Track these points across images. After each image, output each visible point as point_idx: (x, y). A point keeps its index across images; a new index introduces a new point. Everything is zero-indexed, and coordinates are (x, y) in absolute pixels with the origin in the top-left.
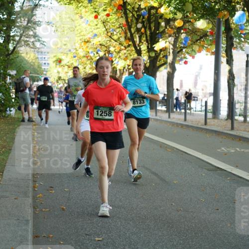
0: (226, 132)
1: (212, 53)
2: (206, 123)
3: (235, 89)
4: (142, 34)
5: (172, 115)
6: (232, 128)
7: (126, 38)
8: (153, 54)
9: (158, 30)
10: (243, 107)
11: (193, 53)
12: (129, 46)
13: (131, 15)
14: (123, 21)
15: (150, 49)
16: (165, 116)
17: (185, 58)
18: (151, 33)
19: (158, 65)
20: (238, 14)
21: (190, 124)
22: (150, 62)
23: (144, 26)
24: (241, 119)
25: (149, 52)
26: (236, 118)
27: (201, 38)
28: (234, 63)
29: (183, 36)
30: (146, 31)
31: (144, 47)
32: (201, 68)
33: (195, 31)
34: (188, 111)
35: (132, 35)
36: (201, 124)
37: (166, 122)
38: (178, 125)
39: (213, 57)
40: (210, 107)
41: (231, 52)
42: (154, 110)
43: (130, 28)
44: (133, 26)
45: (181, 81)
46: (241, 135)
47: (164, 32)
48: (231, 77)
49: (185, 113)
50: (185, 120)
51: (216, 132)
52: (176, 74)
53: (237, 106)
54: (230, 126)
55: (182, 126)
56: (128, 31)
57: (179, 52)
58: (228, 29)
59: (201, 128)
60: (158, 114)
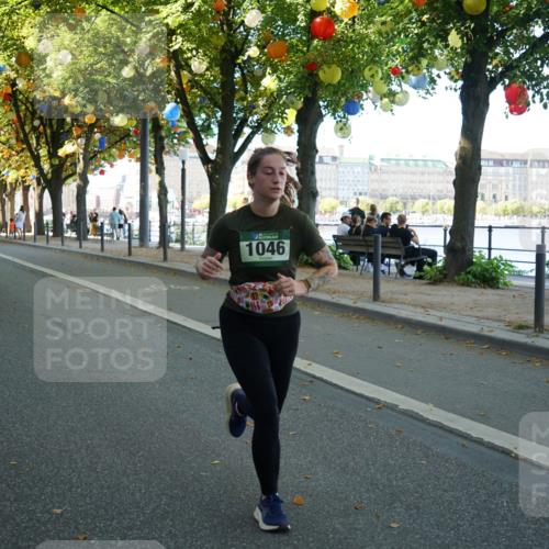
0: (156, 263)
1: (137, 160)
2: (130, 253)
3: (169, 206)
4: (40, 133)
5: (85, 244)
6: (165, 259)
7: (17, 139)
8: (57, 162)
9: (63, 128)
10: (179, 231)
11: (111, 159)
12: (23, 150)
13: (24, 107)
14: (13, 116)
15: (52, 155)
16: (75, 246)
17: (101, 166)
18: (52, 132)
19: (63, 176)
20: (170, 106)
21: (108, 255)
22: (52, 172)
23: (42, 123)
24: (178, 246)
25: (50, 158)
26: (171, 245)
27: (122, 139)
28: (166, 172)
29: (97, 136)
30: (45, 130)
31: (43, 152)
32: (124, 180)
33: (113, 130)
34: (105, 238)
35: (26, 135)
36: (123, 255)
37: (77, 253)
38: (92, 257)
39: (139, 164)
40: (136, 232)
41: (161, 157)
42: (60, 238)
43: (22, 126)
44: (28, 122)
45: (98, 198)
46: (177, 267)
47: (70, 131)
48: (163, 191)
49: (102, 239)
50: (102, 249)
51: (143, 264)
52: (89, 188)
53: (172, 229)
54: (162, 257)
55: (98, 258)
56: (20, 130)
57: (91, 158)
58: (157, 127)
59: (123, 260)
60: (66, 243)
